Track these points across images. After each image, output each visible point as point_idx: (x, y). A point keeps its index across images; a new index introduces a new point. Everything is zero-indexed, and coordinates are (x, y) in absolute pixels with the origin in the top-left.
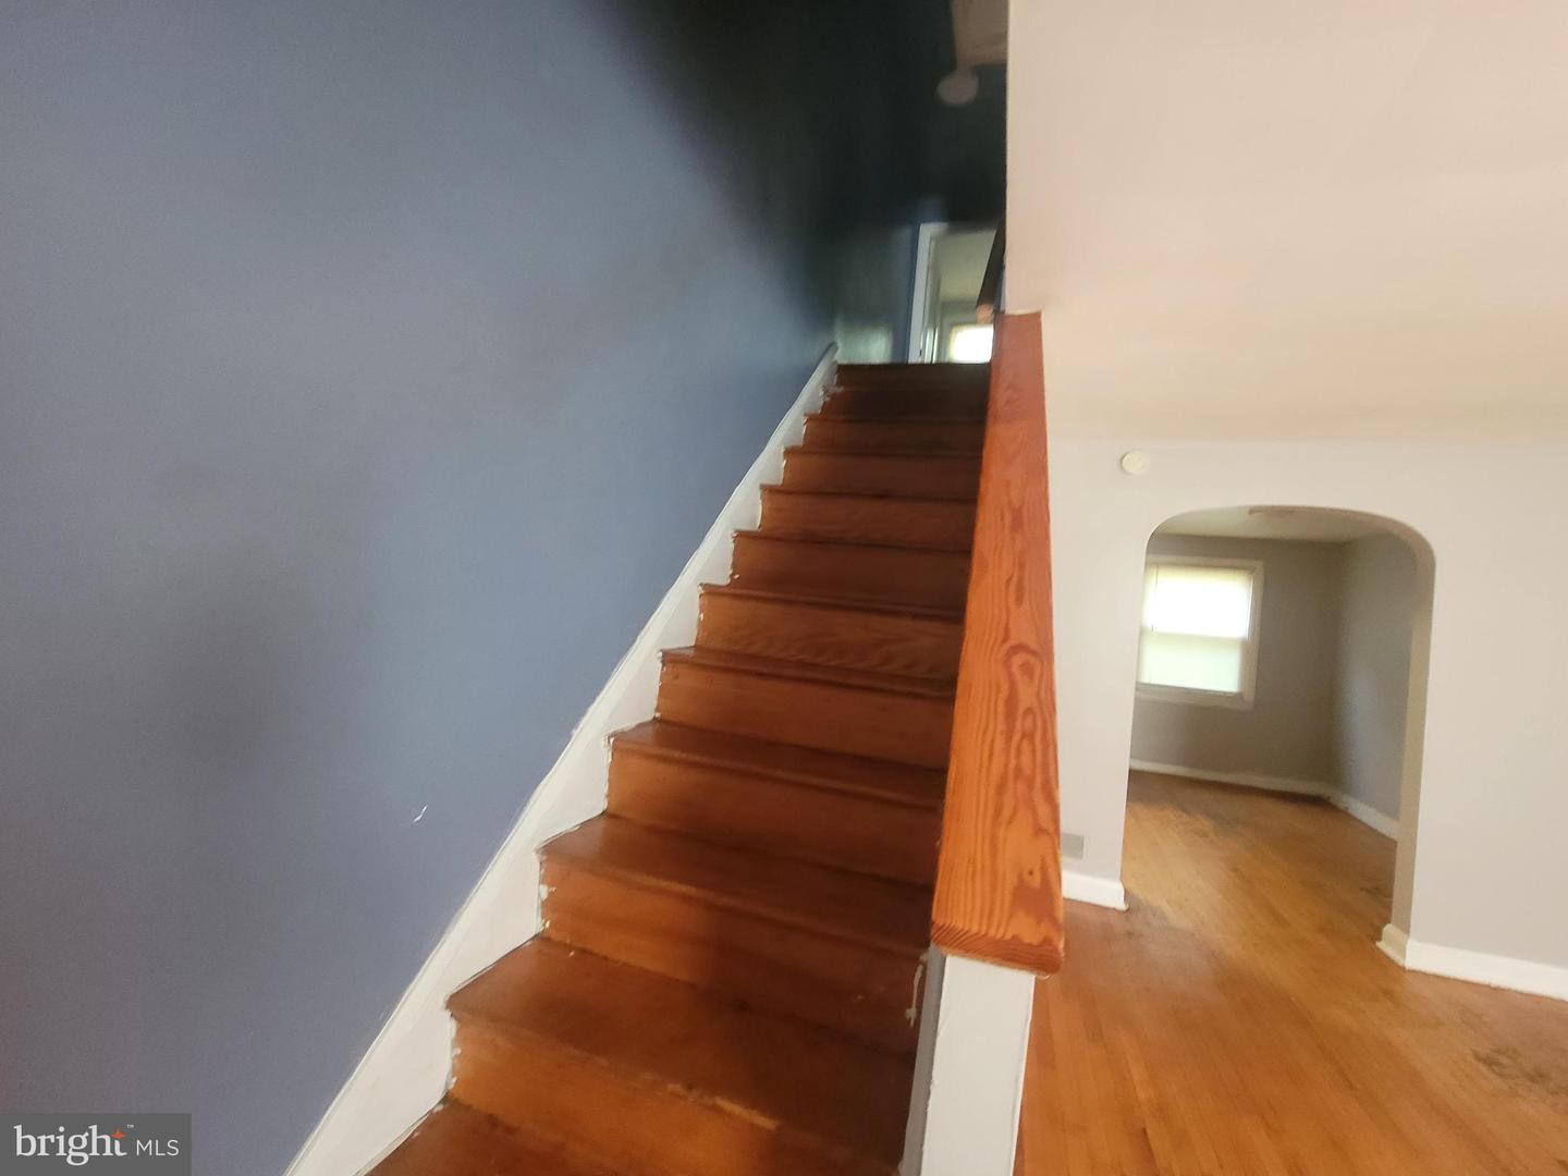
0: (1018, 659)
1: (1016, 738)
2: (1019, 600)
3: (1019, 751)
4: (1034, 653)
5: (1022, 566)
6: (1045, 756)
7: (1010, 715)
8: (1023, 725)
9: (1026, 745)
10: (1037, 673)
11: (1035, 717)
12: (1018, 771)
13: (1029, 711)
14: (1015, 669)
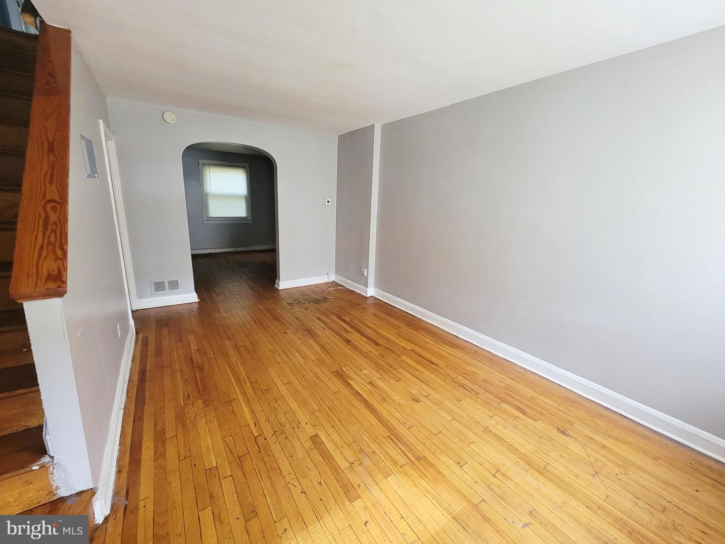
0: (49, 206)
1: (48, 233)
2: (51, 182)
3: (49, 236)
4: (57, 202)
5: (53, 168)
6: (61, 235)
7: (45, 225)
8: (51, 228)
9: (53, 234)
10: (58, 210)
11: (57, 225)
12: (49, 243)
13: (55, 223)
14: (48, 209)
